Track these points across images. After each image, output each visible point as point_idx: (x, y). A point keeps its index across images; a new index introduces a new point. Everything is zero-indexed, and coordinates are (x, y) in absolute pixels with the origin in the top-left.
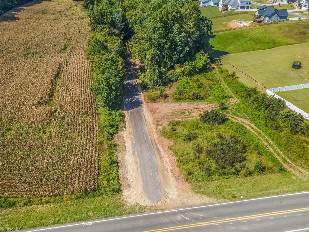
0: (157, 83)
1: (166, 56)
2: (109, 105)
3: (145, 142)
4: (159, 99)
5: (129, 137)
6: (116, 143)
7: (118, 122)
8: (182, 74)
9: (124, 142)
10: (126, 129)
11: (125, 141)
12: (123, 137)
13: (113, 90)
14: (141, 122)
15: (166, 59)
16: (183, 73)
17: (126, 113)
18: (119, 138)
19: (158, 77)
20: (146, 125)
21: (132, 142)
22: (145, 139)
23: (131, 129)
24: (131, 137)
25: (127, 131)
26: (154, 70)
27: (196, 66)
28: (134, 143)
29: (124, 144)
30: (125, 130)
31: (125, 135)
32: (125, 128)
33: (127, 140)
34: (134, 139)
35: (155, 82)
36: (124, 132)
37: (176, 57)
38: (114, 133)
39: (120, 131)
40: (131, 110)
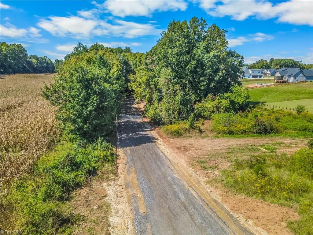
0: (179, 114)
1: (188, 86)
2: (82, 128)
3: (186, 209)
4: (189, 133)
5: (124, 194)
6: (76, 212)
7: (96, 162)
8: (215, 109)
9: (105, 209)
10: (117, 176)
11: (108, 206)
12: (105, 196)
13: (95, 93)
14: (159, 163)
15: (189, 90)
16: (218, 109)
17: (120, 152)
18: (90, 197)
19: (181, 104)
20: (173, 168)
21: (135, 210)
22: (183, 198)
23: (133, 175)
24: (131, 193)
25: (121, 181)
26: (174, 92)
27: (236, 101)
28: (142, 210)
29: (102, 215)
30: (114, 180)
31: (110, 191)
32: (116, 173)
33: (118, 203)
34: (142, 199)
35: (176, 113)
36: (112, 183)
37: (204, 85)
38: (78, 185)
39: (99, 180)
40: (133, 147)
